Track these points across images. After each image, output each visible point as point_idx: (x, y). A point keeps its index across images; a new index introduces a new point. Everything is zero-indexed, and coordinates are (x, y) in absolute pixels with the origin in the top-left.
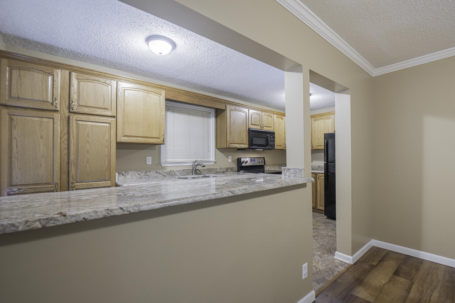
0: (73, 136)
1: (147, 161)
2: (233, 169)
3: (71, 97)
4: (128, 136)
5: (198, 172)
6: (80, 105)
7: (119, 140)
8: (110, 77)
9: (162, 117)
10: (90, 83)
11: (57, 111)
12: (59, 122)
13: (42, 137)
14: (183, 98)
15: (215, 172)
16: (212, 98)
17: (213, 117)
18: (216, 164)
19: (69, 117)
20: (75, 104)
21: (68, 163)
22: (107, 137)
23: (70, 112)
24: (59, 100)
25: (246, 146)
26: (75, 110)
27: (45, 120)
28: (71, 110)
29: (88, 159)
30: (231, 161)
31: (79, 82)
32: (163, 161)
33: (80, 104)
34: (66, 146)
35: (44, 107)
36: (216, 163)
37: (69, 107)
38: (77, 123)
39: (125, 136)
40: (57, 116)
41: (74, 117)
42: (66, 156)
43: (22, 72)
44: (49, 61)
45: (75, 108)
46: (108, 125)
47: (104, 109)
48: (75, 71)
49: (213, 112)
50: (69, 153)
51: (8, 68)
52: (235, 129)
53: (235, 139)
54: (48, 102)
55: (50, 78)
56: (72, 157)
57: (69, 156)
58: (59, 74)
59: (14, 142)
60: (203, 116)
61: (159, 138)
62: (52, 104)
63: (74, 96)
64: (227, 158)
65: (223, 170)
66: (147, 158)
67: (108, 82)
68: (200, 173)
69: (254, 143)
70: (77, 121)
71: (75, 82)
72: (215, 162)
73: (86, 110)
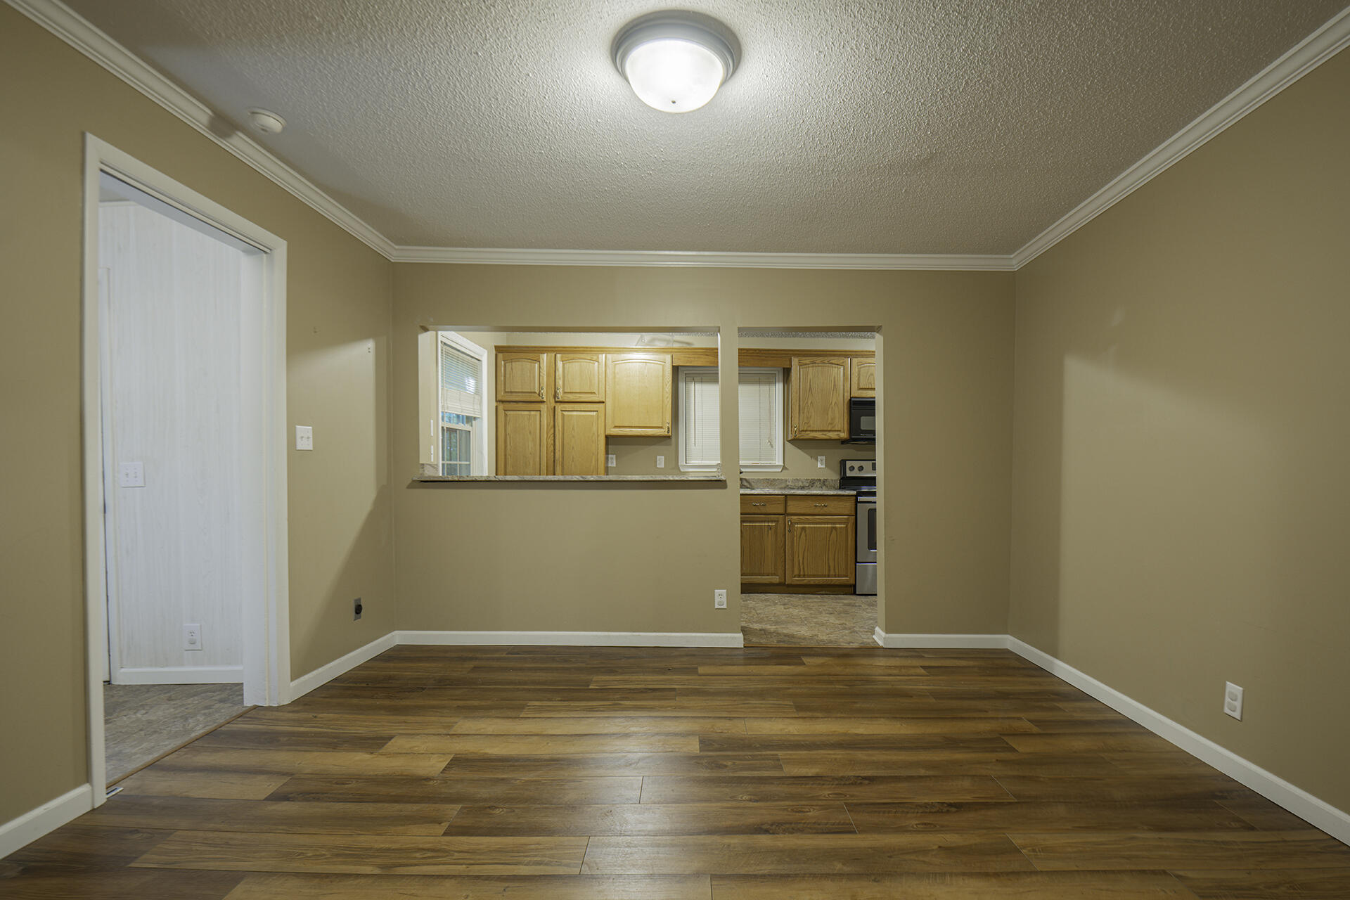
0: (559, 430)
1: (658, 462)
2: (826, 483)
3: (557, 384)
4: (619, 427)
5: (745, 484)
6: (565, 393)
7: (608, 433)
8: (598, 351)
9: (667, 395)
10: (574, 364)
11: (544, 402)
12: (545, 415)
13: (530, 433)
14: (702, 360)
15: (783, 485)
16: (757, 351)
17: (779, 382)
18: (787, 471)
19: (554, 407)
20: (560, 391)
21: (554, 461)
22: (595, 429)
23: (556, 402)
24: (545, 389)
25: (844, 435)
26: (560, 399)
27: (533, 413)
28: (557, 399)
29: (573, 457)
30: (824, 466)
31: (564, 364)
32: (682, 462)
33: (566, 391)
34: (552, 442)
35: (532, 399)
36: (786, 469)
37: (555, 396)
38: (563, 415)
39: (615, 427)
40: (543, 407)
41: (559, 407)
42: (552, 454)
43: (514, 364)
44: (535, 347)
45: (560, 397)
46: (595, 413)
47: (591, 393)
48: (560, 352)
49: (779, 371)
50: (554, 449)
51: (503, 362)
52: (811, 403)
53: (811, 422)
54: (535, 393)
55: (537, 365)
56: (558, 454)
57: (554, 453)
58: (544, 357)
59: (508, 437)
60: (759, 382)
61: (661, 428)
62: (539, 395)
63: (560, 383)
64: (813, 460)
65: (800, 484)
66: (658, 457)
67: (595, 358)
68: (748, 486)
69: (862, 428)
70: (564, 412)
71: (560, 364)
72: (784, 468)
73: (571, 397)
